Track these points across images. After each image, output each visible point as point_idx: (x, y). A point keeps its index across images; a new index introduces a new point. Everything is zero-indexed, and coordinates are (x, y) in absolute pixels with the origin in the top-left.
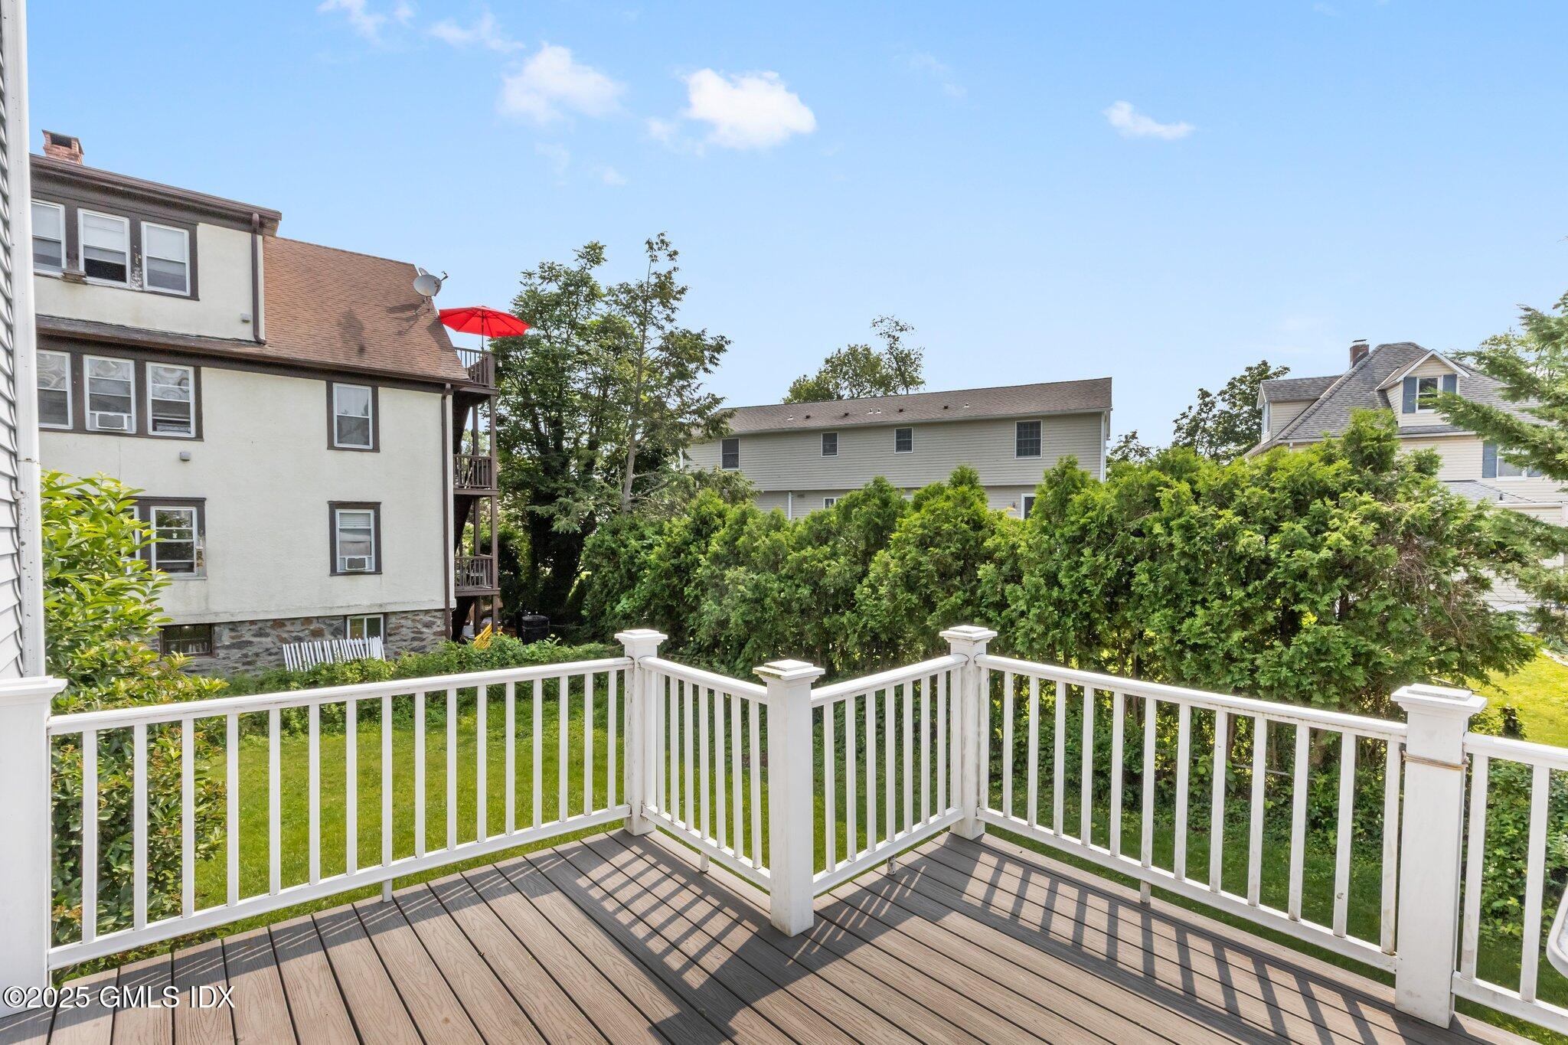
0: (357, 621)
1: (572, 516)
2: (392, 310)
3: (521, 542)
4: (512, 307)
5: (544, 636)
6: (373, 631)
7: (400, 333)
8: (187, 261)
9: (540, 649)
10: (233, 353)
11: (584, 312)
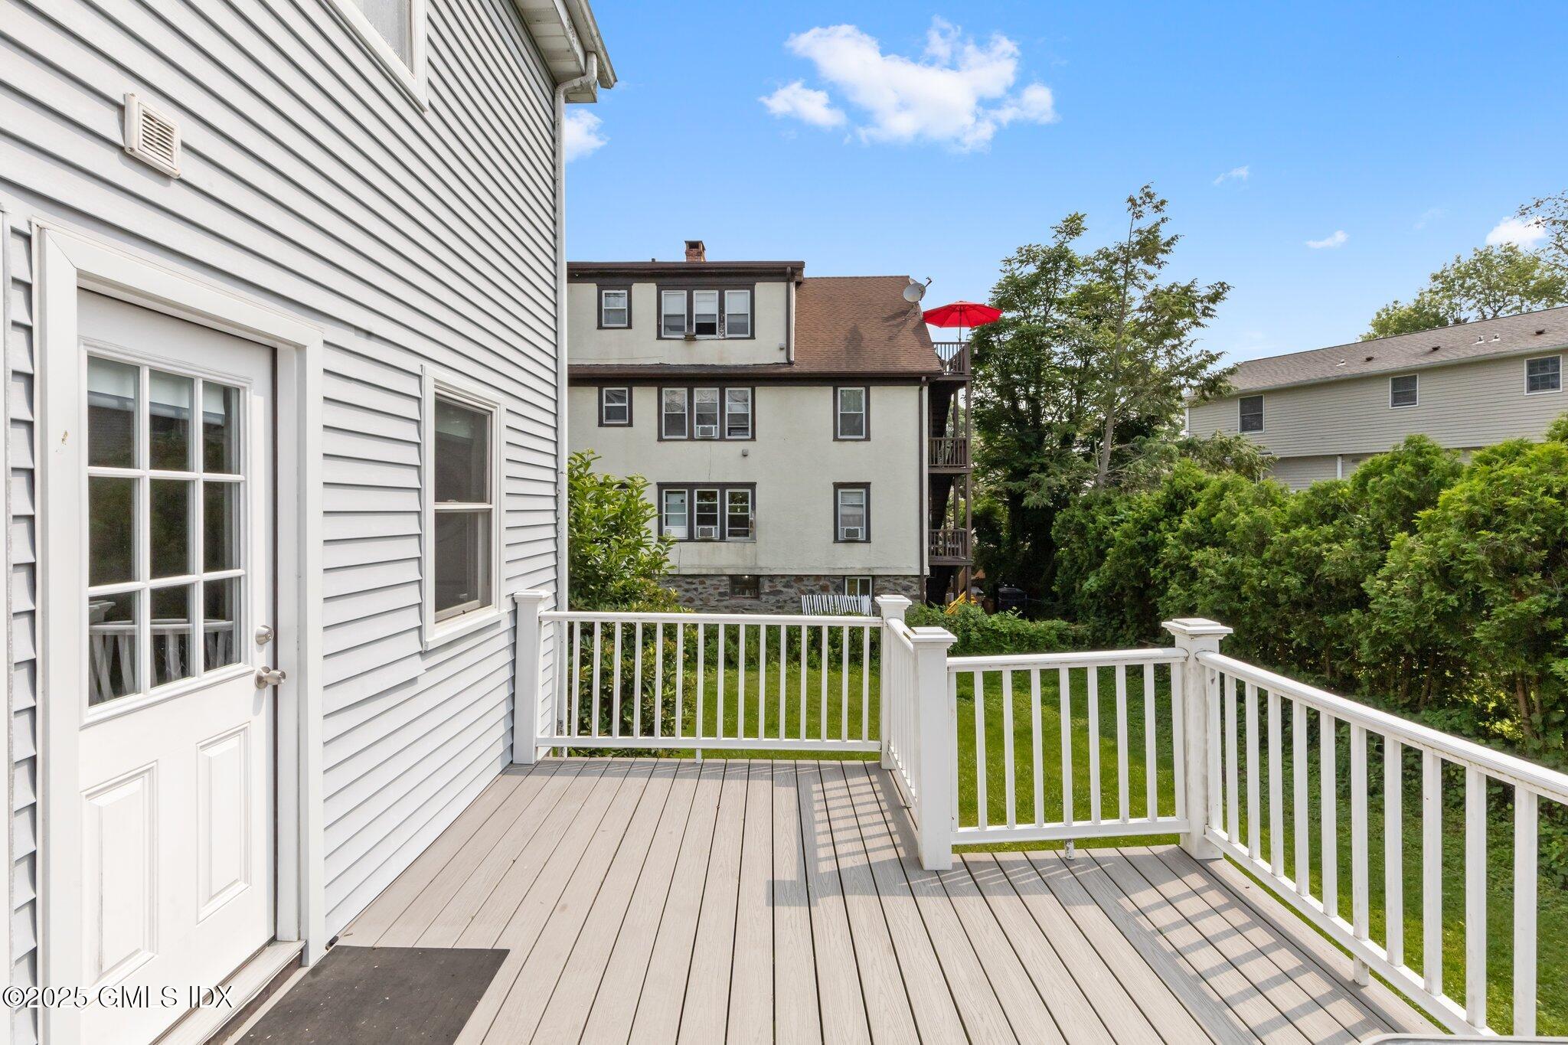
0: (852, 579)
1: (1043, 491)
2: (887, 319)
3: (1003, 515)
4: (992, 295)
5: (1005, 608)
6: (865, 591)
7: (890, 339)
8: (749, 313)
9: (1001, 620)
10: (775, 374)
11: (1063, 286)
